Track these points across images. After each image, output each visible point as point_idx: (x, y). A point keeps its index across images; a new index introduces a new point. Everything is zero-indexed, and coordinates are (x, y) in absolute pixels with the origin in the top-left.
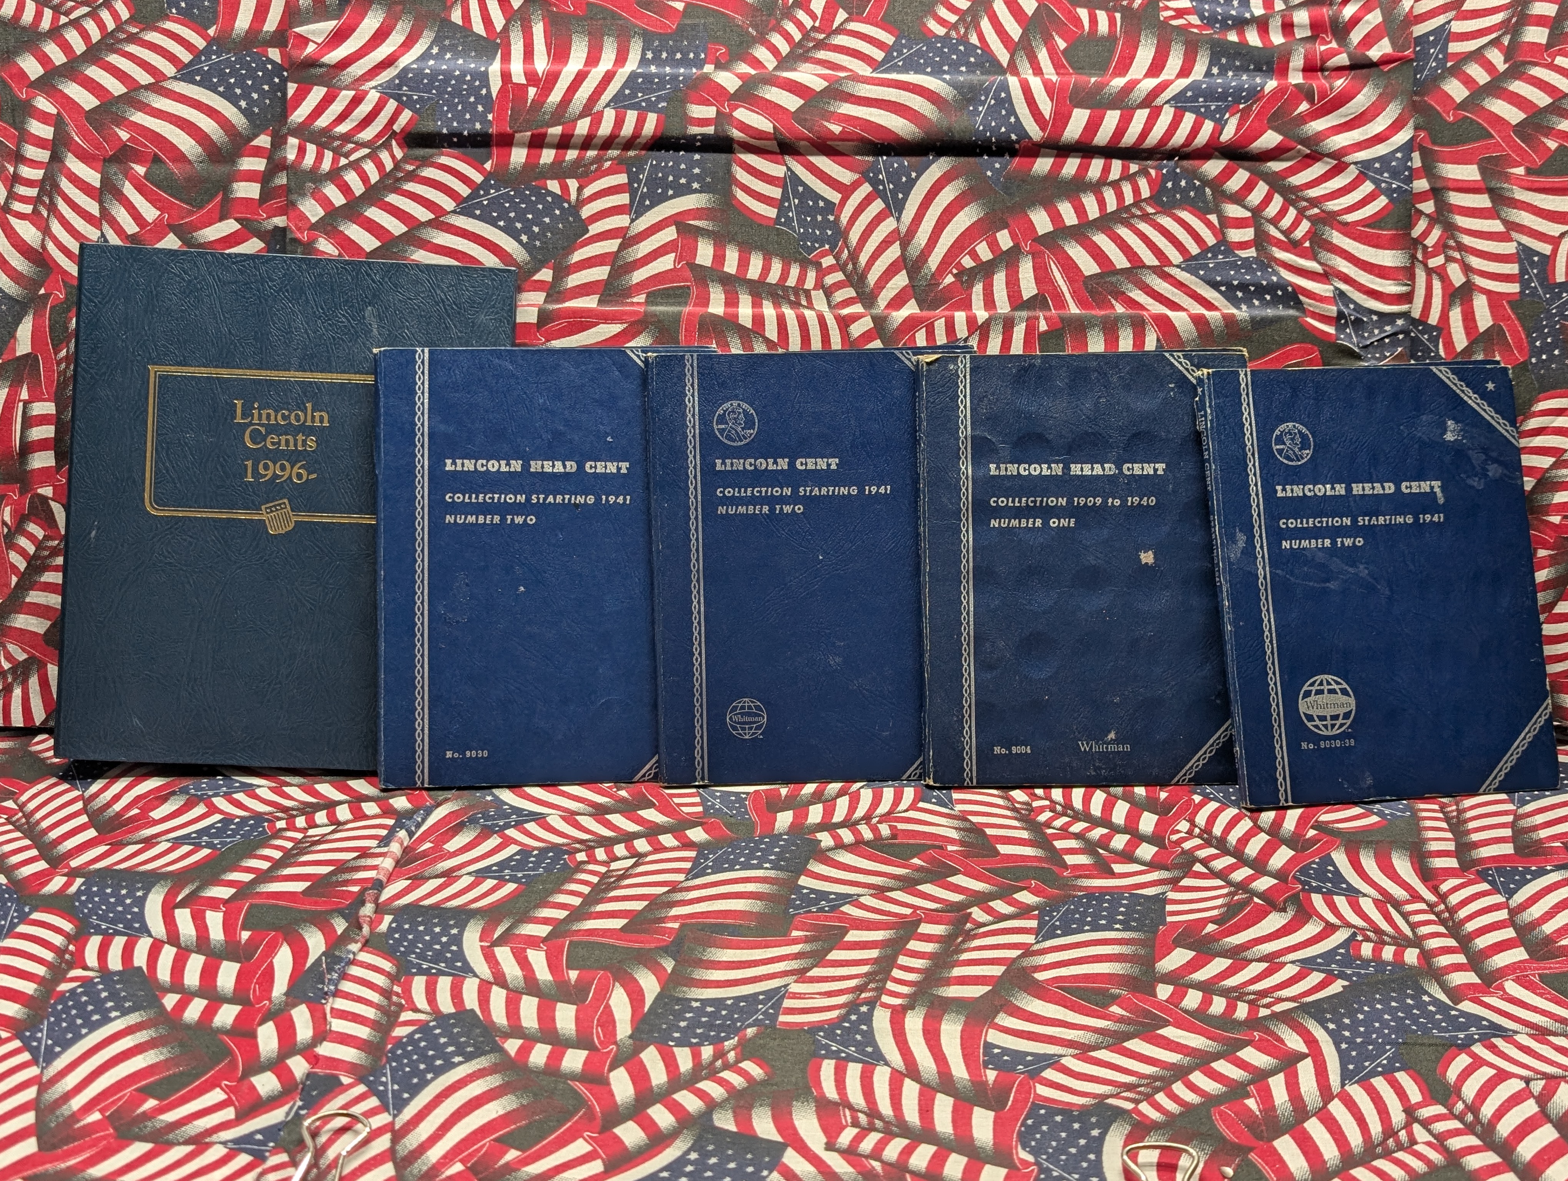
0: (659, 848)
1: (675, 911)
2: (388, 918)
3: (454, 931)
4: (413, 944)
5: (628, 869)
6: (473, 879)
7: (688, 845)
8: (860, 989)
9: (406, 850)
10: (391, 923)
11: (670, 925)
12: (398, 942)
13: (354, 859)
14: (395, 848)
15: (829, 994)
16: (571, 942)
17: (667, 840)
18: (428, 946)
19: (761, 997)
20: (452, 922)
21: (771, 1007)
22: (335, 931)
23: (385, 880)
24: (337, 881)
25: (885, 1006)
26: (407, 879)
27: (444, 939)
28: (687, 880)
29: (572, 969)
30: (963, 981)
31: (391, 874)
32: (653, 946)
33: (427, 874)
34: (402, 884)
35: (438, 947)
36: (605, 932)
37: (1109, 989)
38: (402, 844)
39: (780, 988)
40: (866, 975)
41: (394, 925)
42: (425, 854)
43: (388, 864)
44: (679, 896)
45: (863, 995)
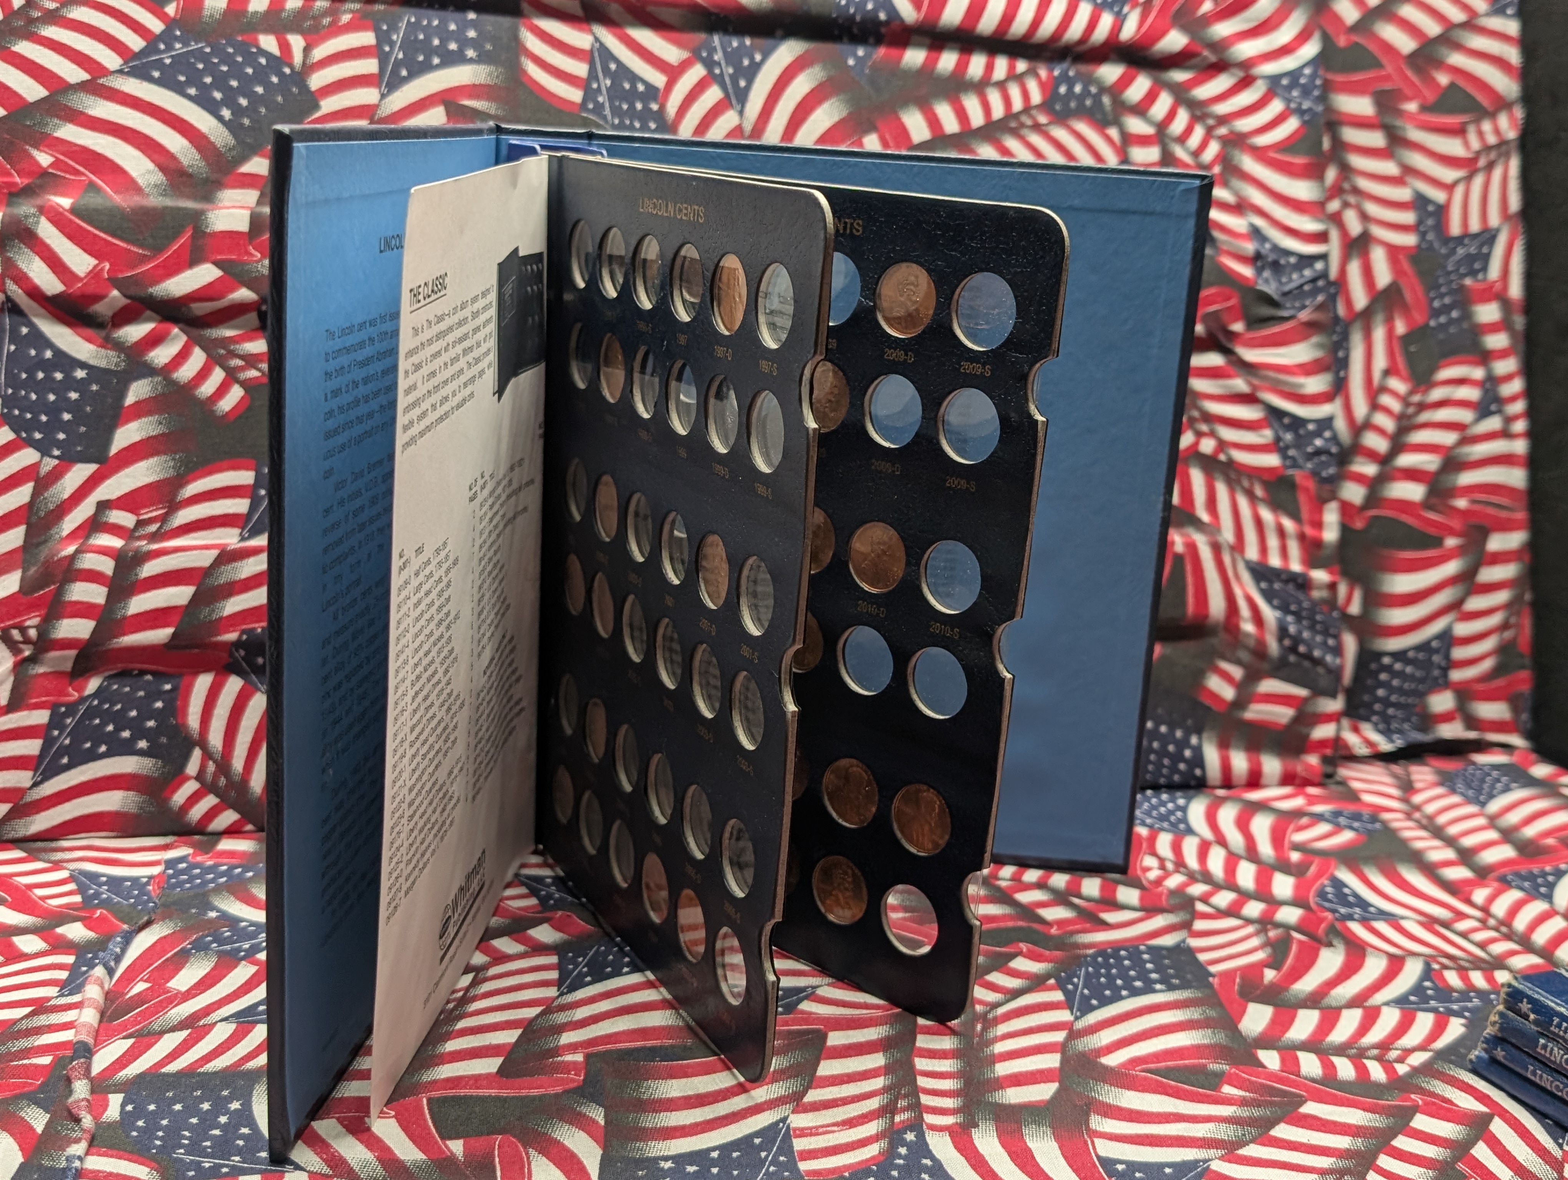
0: (501, 958)
1: (567, 1038)
2: (115, 1100)
3: (235, 1105)
4: (173, 1133)
5: (467, 989)
6: (233, 1026)
7: (539, 949)
8: (888, 1110)
9: (109, 996)
10: (123, 1105)
11: (569, 1058)
12: (149, 1132)
13: (27, 1016)
14: (93, 992)
15: (851, 1123)
16: (430, 1101)
17: (505, 945)
18: (201, 1132)
19: (757, 1141)
20: (225, 1093)
21: (780, 1152)
22: (32, 1129)
23: (90, 1041)
24: (9, 1053)
25: (933, 1128)
26: (124, 1038)
27: (223, 1119)
28: (562, 994)
29: (451, 1138)
30: (1018, 1080)
31: (97, 1031)
32: (559, 1089)
33: (156, 1027)
34: (118, 1047)
35: (217, 1132)
36: (477, 1080)
37: (1205, 1066)
38: (102, 987)
39: (776, 1124)
40: (885, 1090)
41: (129, 1108)
42: (140, 999)
43: (89, 1016)
44: (562, 1018)
45: (897, 1119)
